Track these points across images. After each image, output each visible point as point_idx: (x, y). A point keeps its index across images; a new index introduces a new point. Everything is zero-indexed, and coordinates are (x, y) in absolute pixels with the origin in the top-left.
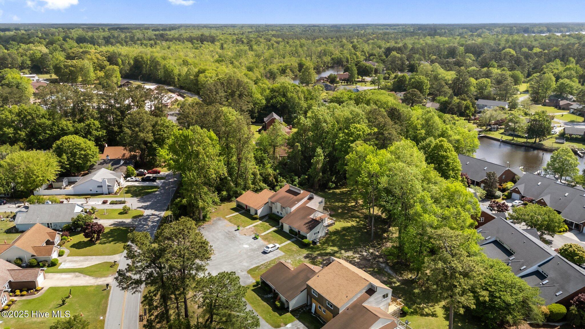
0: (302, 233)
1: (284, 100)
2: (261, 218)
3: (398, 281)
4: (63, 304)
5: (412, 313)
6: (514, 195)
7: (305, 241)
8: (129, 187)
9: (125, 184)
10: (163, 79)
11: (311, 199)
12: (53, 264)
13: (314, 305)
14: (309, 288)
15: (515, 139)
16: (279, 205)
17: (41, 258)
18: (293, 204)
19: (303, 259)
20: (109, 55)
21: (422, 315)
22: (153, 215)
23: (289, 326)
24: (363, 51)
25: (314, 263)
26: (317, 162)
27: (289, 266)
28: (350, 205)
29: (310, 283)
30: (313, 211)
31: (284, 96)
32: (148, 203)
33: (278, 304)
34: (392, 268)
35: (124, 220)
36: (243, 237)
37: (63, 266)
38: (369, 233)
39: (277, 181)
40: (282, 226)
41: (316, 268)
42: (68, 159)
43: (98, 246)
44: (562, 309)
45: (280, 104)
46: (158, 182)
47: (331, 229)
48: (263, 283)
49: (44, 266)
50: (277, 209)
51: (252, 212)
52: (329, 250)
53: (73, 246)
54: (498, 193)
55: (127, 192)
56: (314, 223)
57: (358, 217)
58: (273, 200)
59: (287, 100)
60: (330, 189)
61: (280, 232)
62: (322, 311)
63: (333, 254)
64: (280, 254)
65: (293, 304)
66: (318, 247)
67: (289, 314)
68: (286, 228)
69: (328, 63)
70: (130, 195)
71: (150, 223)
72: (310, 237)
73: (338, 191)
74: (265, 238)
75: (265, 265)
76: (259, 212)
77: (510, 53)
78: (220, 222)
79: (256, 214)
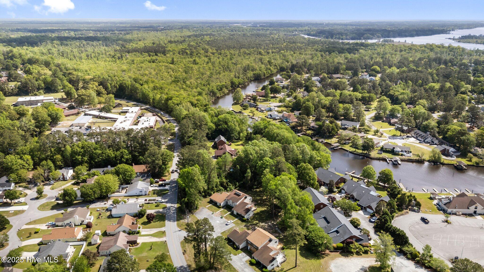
0: (242, 215)
1: (226, 126)
2: (223, 207)
3: (283, 235)
4: (151, 249)
5: (287, 248)
6: (342, 191)
7: (244, 219)
8: (153, 190)
9: (151, 189)
10: (141, 100)
11: (246, 198)
12: (138, 233)
13: (249, 247)
14: (247, 240)
15: (357, 150)
16: (231, 201)
17: (134, 230)
18: (238, 201)
19: (244, 227)
20: (101, 80)
21: (291, 249)
22: (172, 206)
23: (240, 254)
24: (275, 66)
25: (248, 229)
26: (248, 176)
27: (238, 230)
28: (264, 198)
29: (247, 238)
30: (247, 204)
31: (226, 123)
32: (166, 200)
33: (235, 246)
34: (281, 230)
35: (159, 210)
36: (216, 217)
37: (143, 233)
38: (272, 213)
39: (228, 186)
40: (233, 211)
41: (250, 232)
42: (123, 178)
43: (152, 224)
44: (342, 245)
45: (224, 129)
46: (167, 187)
47: (255, 212)
48: (228, 238)
49: (134, 234)
50: (230, 203)
51: (218, 204)
52: (255, 222)
53: (142, 224)
54: (335, 190)
55: (154, 194)
56: (248, 210)
57: (267, 205)
58: (228, 198)
59: (228, 127)
60: (254, 189)
61: (232, 214)
62: (252, 249)
63: (256, 225)
64: (234, 225)
65: (241, 246)
66: (250, 221)
67: (239, 250)
68: (235, 213)
69: (251, 77)
70: (155, 195)
71: (172, 211)
72: (246, 217)
73: (258, 190)
74: (226, 218)
75: (228, 230)
76: (222, 204)
77: (376, 69)
78: (204, 210)
79: (220, 205)
